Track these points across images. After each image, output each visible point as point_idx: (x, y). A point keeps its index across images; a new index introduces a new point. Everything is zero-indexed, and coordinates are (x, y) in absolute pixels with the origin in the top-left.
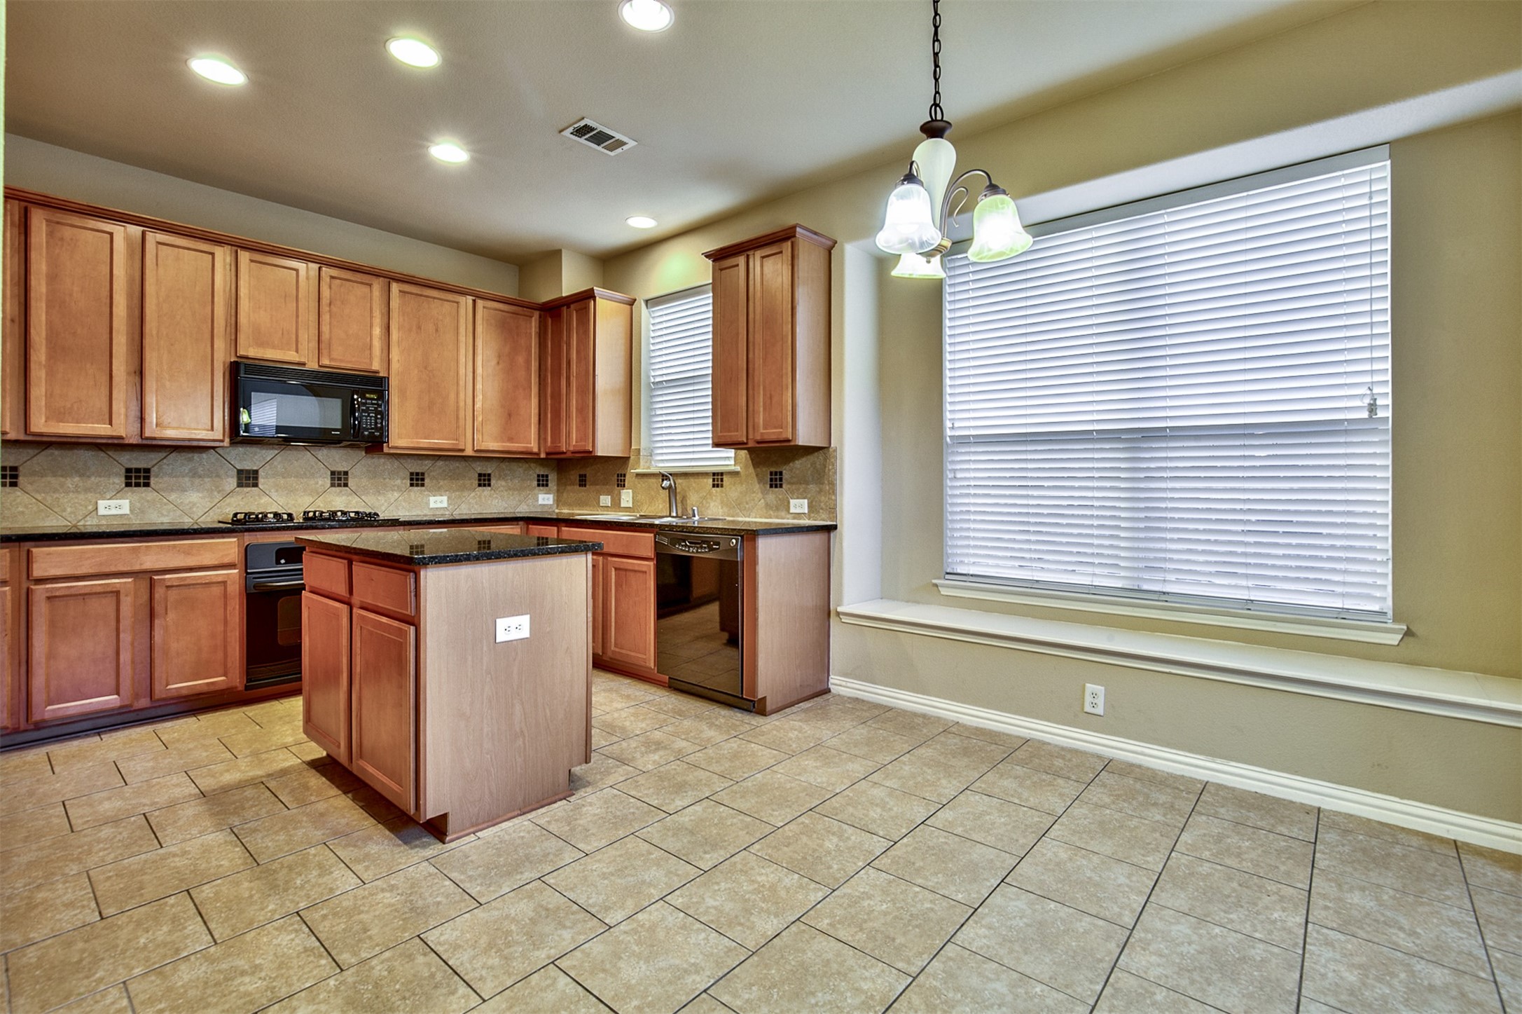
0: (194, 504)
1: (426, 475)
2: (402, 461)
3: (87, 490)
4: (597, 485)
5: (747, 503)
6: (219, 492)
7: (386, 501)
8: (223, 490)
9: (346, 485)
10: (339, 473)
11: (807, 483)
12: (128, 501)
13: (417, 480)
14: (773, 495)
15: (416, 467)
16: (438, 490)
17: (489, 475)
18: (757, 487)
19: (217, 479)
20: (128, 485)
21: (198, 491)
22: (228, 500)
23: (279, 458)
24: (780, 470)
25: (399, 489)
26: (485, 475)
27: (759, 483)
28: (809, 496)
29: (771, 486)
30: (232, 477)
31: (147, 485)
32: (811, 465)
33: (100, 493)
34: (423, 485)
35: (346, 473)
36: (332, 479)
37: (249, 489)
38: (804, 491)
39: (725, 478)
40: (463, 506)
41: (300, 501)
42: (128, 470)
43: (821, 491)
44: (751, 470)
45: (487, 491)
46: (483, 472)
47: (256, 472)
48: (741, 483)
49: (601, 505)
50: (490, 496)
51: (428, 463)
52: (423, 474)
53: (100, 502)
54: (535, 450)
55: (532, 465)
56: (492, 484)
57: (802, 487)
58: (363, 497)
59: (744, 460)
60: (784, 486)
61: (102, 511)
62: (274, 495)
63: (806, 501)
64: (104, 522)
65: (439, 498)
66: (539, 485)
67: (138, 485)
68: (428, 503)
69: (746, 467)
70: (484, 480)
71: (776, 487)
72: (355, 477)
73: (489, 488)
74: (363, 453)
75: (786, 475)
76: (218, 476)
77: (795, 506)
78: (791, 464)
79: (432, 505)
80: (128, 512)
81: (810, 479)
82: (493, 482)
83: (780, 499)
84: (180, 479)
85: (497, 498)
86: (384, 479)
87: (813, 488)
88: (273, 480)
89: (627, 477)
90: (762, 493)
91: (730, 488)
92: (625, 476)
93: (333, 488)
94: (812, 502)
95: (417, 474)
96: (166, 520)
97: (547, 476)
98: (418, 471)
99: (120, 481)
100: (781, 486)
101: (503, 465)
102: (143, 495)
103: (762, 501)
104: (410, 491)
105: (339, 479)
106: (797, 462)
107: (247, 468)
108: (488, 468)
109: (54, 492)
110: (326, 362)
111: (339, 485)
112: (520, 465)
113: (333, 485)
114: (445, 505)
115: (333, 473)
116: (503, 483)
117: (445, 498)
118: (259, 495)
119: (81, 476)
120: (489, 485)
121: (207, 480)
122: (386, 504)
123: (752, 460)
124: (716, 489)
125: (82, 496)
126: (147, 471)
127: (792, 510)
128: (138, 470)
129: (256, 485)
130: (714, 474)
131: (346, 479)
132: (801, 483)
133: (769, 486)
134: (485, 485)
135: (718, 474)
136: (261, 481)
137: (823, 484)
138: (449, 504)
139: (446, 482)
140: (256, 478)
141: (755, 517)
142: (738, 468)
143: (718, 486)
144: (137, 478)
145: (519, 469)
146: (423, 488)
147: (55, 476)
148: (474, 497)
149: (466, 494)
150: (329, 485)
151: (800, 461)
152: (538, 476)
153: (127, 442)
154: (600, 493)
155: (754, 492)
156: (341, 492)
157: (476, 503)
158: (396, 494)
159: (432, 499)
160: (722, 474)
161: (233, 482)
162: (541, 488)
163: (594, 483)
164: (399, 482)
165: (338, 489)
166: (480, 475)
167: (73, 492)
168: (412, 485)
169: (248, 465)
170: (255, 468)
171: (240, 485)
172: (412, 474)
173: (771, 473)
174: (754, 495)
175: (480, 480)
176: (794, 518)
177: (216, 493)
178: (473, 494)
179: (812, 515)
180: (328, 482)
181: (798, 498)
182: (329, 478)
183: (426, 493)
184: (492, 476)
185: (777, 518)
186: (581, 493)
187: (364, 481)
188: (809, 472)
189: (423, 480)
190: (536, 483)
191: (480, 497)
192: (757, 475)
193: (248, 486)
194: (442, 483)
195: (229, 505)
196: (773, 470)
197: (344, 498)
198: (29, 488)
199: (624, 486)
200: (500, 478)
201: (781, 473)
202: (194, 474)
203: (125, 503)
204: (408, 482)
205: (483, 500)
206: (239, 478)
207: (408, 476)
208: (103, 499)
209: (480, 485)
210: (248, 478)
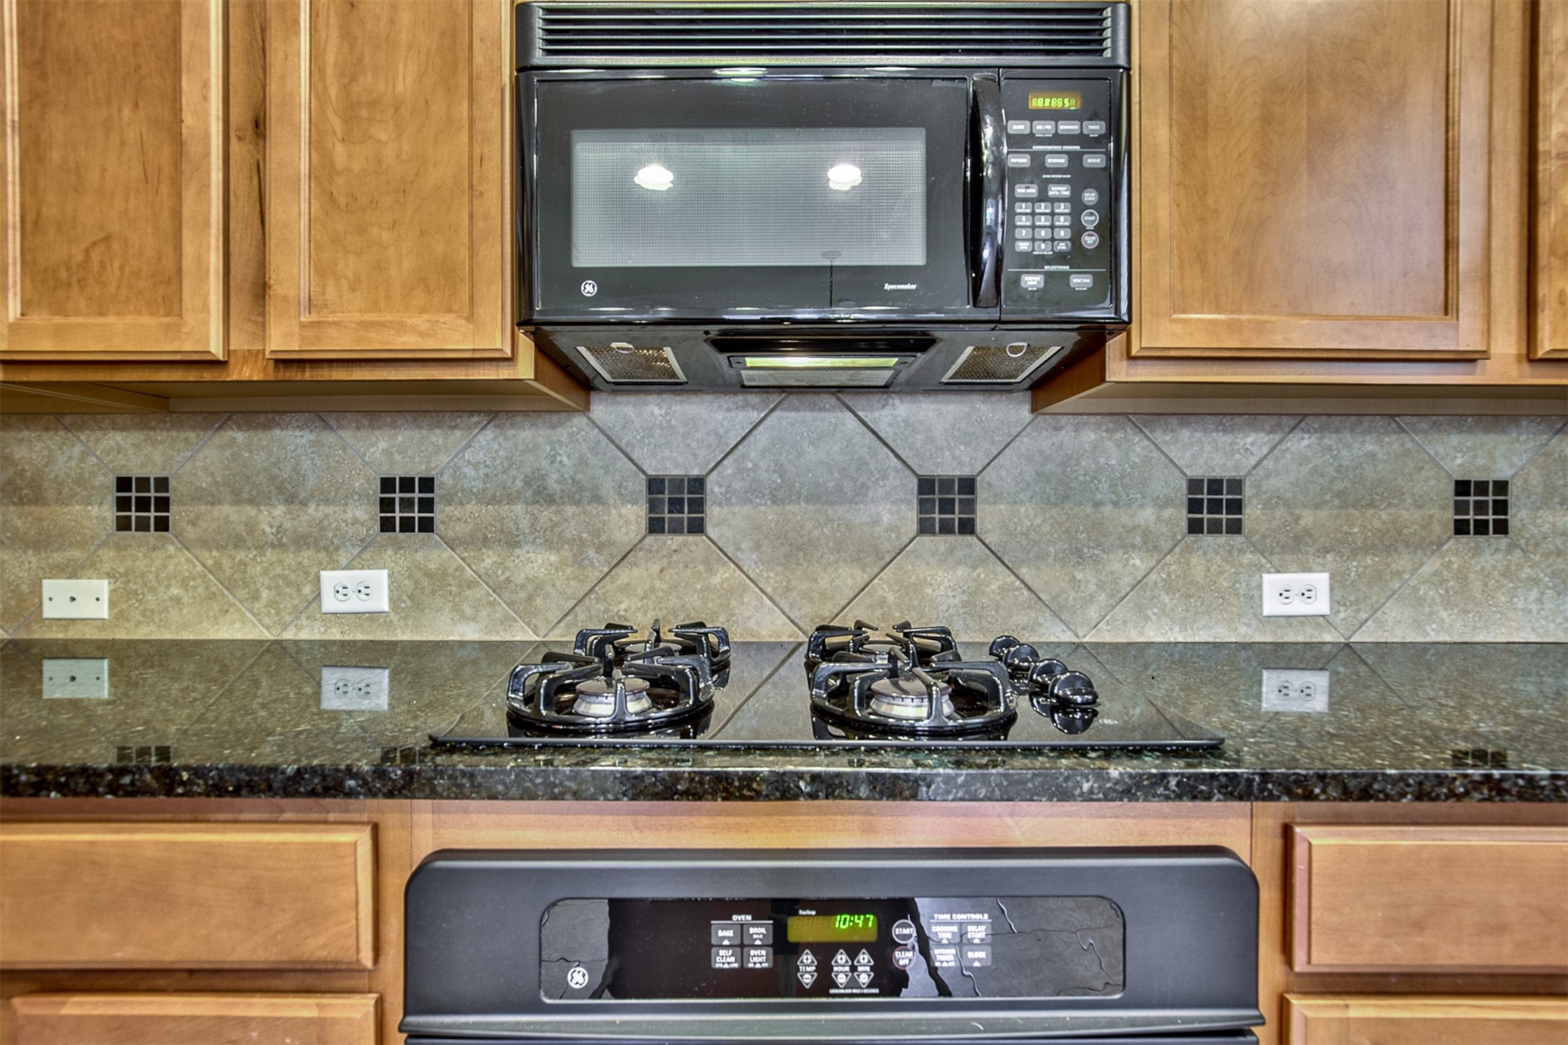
0: (539, 587)
1: (1248, 491)
2: (1160, 437)
3: (300, 543)
6: (599, 549)
7: (1101, 586)
8: (610, 543)
9: (968, 527)
10: (946, 483)
12: (385, 573)
13: (1215, 507)
15: (1211, 457)
16: (1293, 550)
17: (1503, 486)
19: (594, 509)
20: (387, 525)
21: (549, 545)
22: (625, 575)
23: (762, 438)
25: (1149, 543)
26: (1482, 487)
30: (634, 502)
31: (427, 526)
33: (326, 549)
34: (1235, 530)
35: (968, 485)
36: (924, 506)
37: (679, 539)
40: (1391, 612)
41: (824, 581)
42: (388, 485)
45: (1490, 552)
46: (1475, 476)
47: (698, 484)
50: (1507, 574)
51: (1255, 440)
52: (1236, 485)
53: (326, 575)
56: (1513, 527)
58: (1024, 571)
61: (330, 603)
62: (748, 558)
64: (335, 634)
65: (1297, 579)
67: (407, 526)
68: (1255, 598)
70: (1481, 507)
72: (998, 497)
73: (1503, 541)
74: (1024, 412)
76: (597, 499)
79: (1272, 606)
80: (384, 605)
82: (1519, 518)
84: (504, 509)
85: (1536, 581)
86: (1098, 504)
88: (747, 509)
93: (927, 539)
95: (1215, 485)
96: (471, 631)
98: (1217, 473)
99: (368, 514)
102: (419, 556)
104: (1188, 550)
105: (947, 506)
107: (675, 472)
108: (1503, 459)
109: (236, 547)
111: (946, 529)
113: (925, 528)
114: (1321, 605)
115: (926, 485)
116: (1564, 523)
117: (1320, 580)
118: (707, 562)
119: (289, 502)
120: (1502, 528)
121: (570, 510)
122: (1102, 597)
125: (290, 558)
126: (428, 485)
128: (407, 483)
129: (697, 527)
131: (969, 506)
134: (1481, 528)
136: (713, 512)
138: (1335, 603)
139: (1323, 514)
140: (700, 506)
144: (406, 508)
146: (1238, 540)
147: (239, 500)
148: (1436, 576)
149: (1403, 563)
150: (914, 527)
153: (235, 377)
156: (951, 551)
157: (1444, 603)
158: (1139, 562)
159: (1272, 582)
161: (635, 514)
164: (1147, 517)
165: (940, 542)
166: (1463, 487)
167: (273, 546)
168: (1194, 527)
169: (675, 464)
170: (695, 472)
171: (654, 526)
172: (1195, 485)
175: (1460, 508)
177: (591, 553)
178: (1431, 566)
180: (911, 516)
182: (915, 501)
183: (1248, 558)
184: (1516, 489)
187: (1029, 516)
189: (1236, 510)
191: (1462, 577)
193: (676, 529)
194: (1308, 518)
195: (626, 589)
197: (961, 571)
198: (193, 535)
200: (1549, 498)
202: (537, 494)
203: (379, 579)
204: (1182, 516)
205: (1477, 586)
206: (653, 506)
207: (1183, 495)
208: (334, 565)
209: (1461, 528)
210: (676, 505)
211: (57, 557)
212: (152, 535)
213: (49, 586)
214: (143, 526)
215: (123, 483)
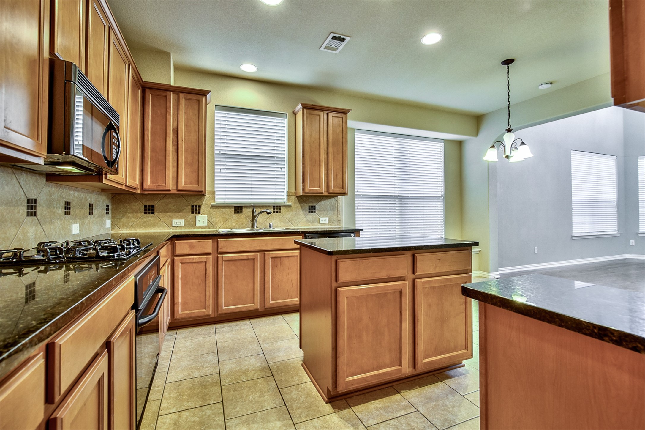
1: (71, 204)
4: (168, 212)
5: (296, 220)
9: (35, 214)
11: (328, 211)
13: (67, 208)
14: (311, 216)
16: (76, 218)
18: (301, 212)
24: (314, 205)
27: (303, 211)
28: (329, 216)
29: (309, 212)
32: (330, 203)
34: (70, 213)
35: (35, 201)
36: (28, 208)
38: (326, 214)
39: (282, 208)
40: (84, 231)
43: (334, 214)
44: (298, 205)
45: (92, 218)
46: (91, 202)
48: (292, 211)
49: (173, 225)
50: (93, 222)
51: (72, 193)
56: (93, 212)
57: (325, 213)
59: (294, 200)
60: (316, 212)
63: (327, 218)
66: (106, 213)
68: (72, 230)
69: (295, 203)
70: (91, 209)
71: (312, 212)
72: (40, 205)
73: (93, 216)
75: (317, 207)
77: (322, 220)
78: (320, 203)
81: (329, 209)
83: (314, 218)
87: (330, 213)
89: (202, 208)
90: (304, 215)
91: (286, 213)
92: (200, 206)
94: (330, 218)
95: (68, 203)
98: (68, 200)
100: (315, 212)
103: (305, 219)
104: (65, 219)
105: (32, 207)
106: (322, 202)
108: (92, 199)
111: (31, 215)
113: (28, 215)
114: (78, 231)
115: (28, 201)
116: (97, 212)
117: (78, 226)
123: (299, 200)
124: (276, 214)
127: (321, 222)
130: (274, 206)
131: (35, 207)
132: (324, 211)
133: (308, 212)
135: (277, 206)
137: (335, 211)
139: (78, 211)
141: (301, 226)
142: (290, 204)
143: (277, 212)
146: (70, 216)
148: (87, 223)
149: (85, 220)
151: (324, 202)
152: (106, 205)
154: (172, 218)
155: (300, 215)
156: (32, 221)
157: (88, 229)
158: (59, 223)
160: (280, 206)
162: (107, 215)
163: (165, 211)
165: (30, 219)
166: (90, 205)
168: (65, 213)
173: (309, 206)
174: (300, 216)
176: (322, 225)
179: (330, 224)
180: (25, 211)
181: (323, 217)
182: (26, 206)
183: (71, 220)
184: (93, 206)
185: (313, 225)
186: (149, 218)
188: (329, 206)
189: (70, 208)
192: (301, 207)
196: (310, 205)
199: (199, 213)
200: (96, 207)
201: (315, 207)
204: (64, 210)
207: (64, 205)
209: (89, 213)
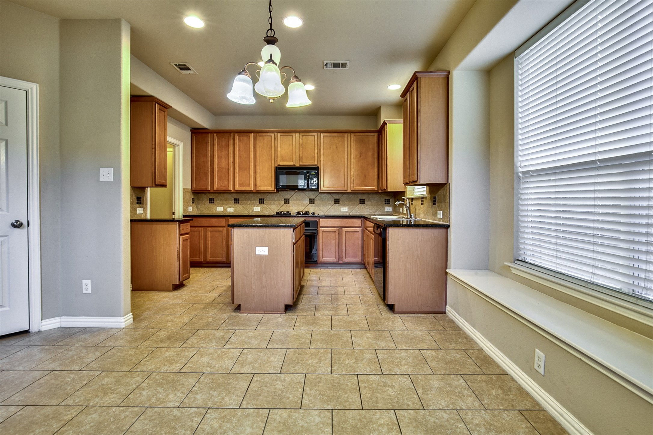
0: (274, 209)
2: (332, 195)
3: (252, 204)
5: (428, 212)
7: (326, 209)
8: (281, 204)
9: (314, 203)
10: (312, 199)
13: (337, 201)
14: (434, 209)
15: (336, 197)
16: (344, 205)
17: (364, 199)
20: (260, 203)
21: (275, 205)
22: (282, 208)
23: (295, 195)
25: (331, 205)
26: (362, 199)
27: (431, 203)
28: (442, 209)
31: (263, 203)
32: (443, 193)
33: (254, 205)
34: (339, 203)
35: (314, 199)
36: (310, 201)
38: (441, 206)
39: (424, 200)
40: (354, 211)
41: (300, 208)
42: (260, 199)
43: (446, 206)
45: (363, 206)
46: (361, 198)
47: (289, 199)
48: (427, 203)
51: (341, 195)
52: (339, 199)
53: (254, 208)
54: (376, 189)
55: (382, 195)
56: (365, 203)
58: (319, 207)
59: (428, 192)
61: (254, 210)
62: (293, 206)
64: (255, 213)
65: (344, 208)
66: (385, 204)
67: (262, 203)
68: (341, 210)
69: (428, 195)
70: (362, 201)
71: (435, 204)
72: (317, 200)
75: (437, 198)
76: (279, 201)
77: (439, 214)
78: (438, 193)
79: (342, 211)
80: (259, 210)
81: (443, 200)
82: (366, 202)
84: (271, 202)
85: (367, 208)
86: (326, 201)
87: (443, 204)
88: (293, 201)
90: (431, 207)
91: (425, 205)
94: (443, 212)
95: (337, 199)
96: (268, 213)
97: (389, 200)
99: (258, 202)
101: (370, 196)
102: (263, 206)
103: (431, 211)
104: (335, 205)
105: (312, 201)
106: (440, 192)
108: (364, 197)
109: (245, 205)
110: (301, 164)
111: (312, 203)
112: (377, 195)
113: (310, 203)
115: (310, 199)
116: (370, 203)
117: (347, 208)
118: (290, 206)
119: (250, 201)
120: (364, 203)
121: (277, 202)
123: (430, 192)
124: (422, 205)
125: (251, 206)
126: (264, 199)
127: (438, 216)
128: (262, 199)
129: (289, 203)
131: (314, 201)
132: (440, 203)
134: (362, 203)
136: (290, 202)
137: (446, 203)
138: (348, 210)
139: (347, 202)
140: (289, 201)
141: (430, 219)
144: (262, 201)
145: (377, 197)
147: (246, 201)
148: (358, 208)
149: (355, 207)
152: (385, 200)
153: (253, 191)
157: (359, 210)
158: (330, 207)
159: (342, 208)
160: (423, 198)
161: (283, 202)
162: (387, 205)
164: (330, 202)
165: (311, 205)
166: (360, 200)
167: (249, 205)
168: (335, 203)
169: (285, 197)
171: (285, 203)
172: (335, 199)
173: (434, 198)
175: (360, 201)
176: (439, 220)
177: (279, 205)
178: (358, 207)
179: (443, 219)
181: (440, 210)
183: (340, 206)
184: (365, 200)
185: (434, 219)
187: (319, 202)
188: (442, 197)
189: (339, 201)
190: (384, 202)
191: (360, 208)
192: (431, 199)
193: (287, 203)
194: (346, 202)
195: (282, 209)
196: (434, 196)
197: (313, 208)
198: (241, 204)
200: (368, 201)
202: (274, 200)
203: (259, 208)
204: (334, 202)
205: (362, 209)
206: (285, 201)
207: (334, 201)
208: (255, 207)
209: (360, 203)
210: (287, 201)
211: (229, 206)
212: (238, 204)
213: (228, 209)
214: (237, 203)
215: (235, 199)
